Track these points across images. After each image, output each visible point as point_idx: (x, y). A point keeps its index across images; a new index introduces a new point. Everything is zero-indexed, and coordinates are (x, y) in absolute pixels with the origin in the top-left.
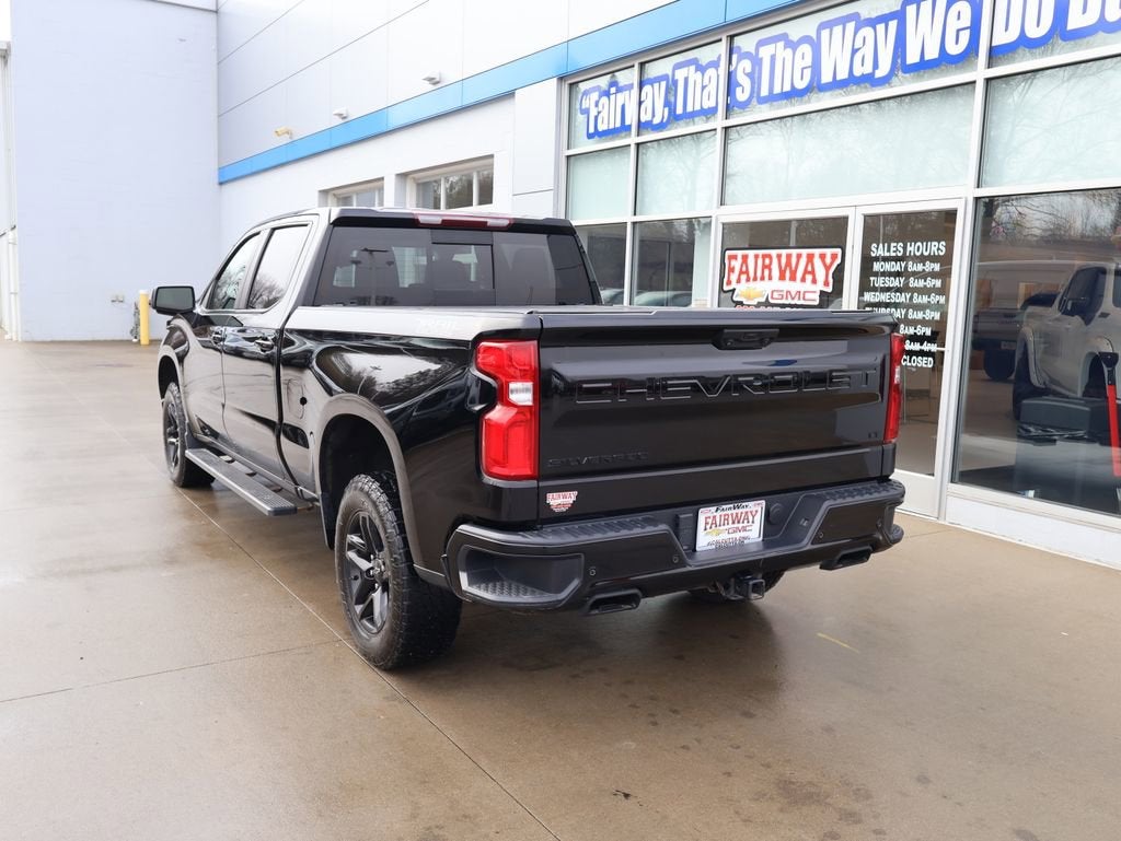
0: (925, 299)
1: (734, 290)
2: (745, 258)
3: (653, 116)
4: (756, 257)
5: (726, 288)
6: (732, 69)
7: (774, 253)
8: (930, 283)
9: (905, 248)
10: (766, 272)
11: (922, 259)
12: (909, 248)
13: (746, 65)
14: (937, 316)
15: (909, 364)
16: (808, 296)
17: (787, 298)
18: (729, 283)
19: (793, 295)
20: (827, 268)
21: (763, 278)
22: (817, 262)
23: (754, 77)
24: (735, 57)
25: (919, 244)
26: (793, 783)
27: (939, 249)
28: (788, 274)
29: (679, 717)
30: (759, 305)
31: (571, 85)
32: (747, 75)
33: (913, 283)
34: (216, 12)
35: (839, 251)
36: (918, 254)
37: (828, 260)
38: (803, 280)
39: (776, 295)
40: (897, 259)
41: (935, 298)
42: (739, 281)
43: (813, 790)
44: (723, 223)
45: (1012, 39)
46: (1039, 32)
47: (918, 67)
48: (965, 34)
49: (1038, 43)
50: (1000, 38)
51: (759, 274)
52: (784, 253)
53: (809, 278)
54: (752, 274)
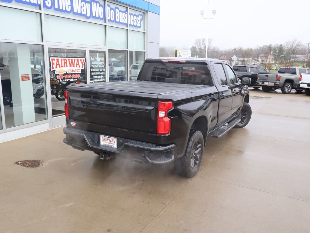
0: (102, 70)
1: (55, 70)
2: (58, 60)
4: (62, 60)
5: (52, 70)
7: (67, 59)
8: (102, 66)
10: (66, 64)
16: (78, 71)
17: (72, 72)
18: (53, 68)
19: (74, 71)
20: (82, 63)
22: (79, 61)
28: (72, 65)
30: (64, 75)
35: (84, 59)
37: (82, 61)
38: (76, 66)
39: (69, 71)
42: (56, 67)
44: (48, 48)
45: (109, 19)
46: (113, 19)
47: (95, 17)
48: (102, 14)
49: (113, 22)
50: (108, 18)
51: (63, 65)
52: (70, 59)
53: (78, 66)
54: (61, 65)
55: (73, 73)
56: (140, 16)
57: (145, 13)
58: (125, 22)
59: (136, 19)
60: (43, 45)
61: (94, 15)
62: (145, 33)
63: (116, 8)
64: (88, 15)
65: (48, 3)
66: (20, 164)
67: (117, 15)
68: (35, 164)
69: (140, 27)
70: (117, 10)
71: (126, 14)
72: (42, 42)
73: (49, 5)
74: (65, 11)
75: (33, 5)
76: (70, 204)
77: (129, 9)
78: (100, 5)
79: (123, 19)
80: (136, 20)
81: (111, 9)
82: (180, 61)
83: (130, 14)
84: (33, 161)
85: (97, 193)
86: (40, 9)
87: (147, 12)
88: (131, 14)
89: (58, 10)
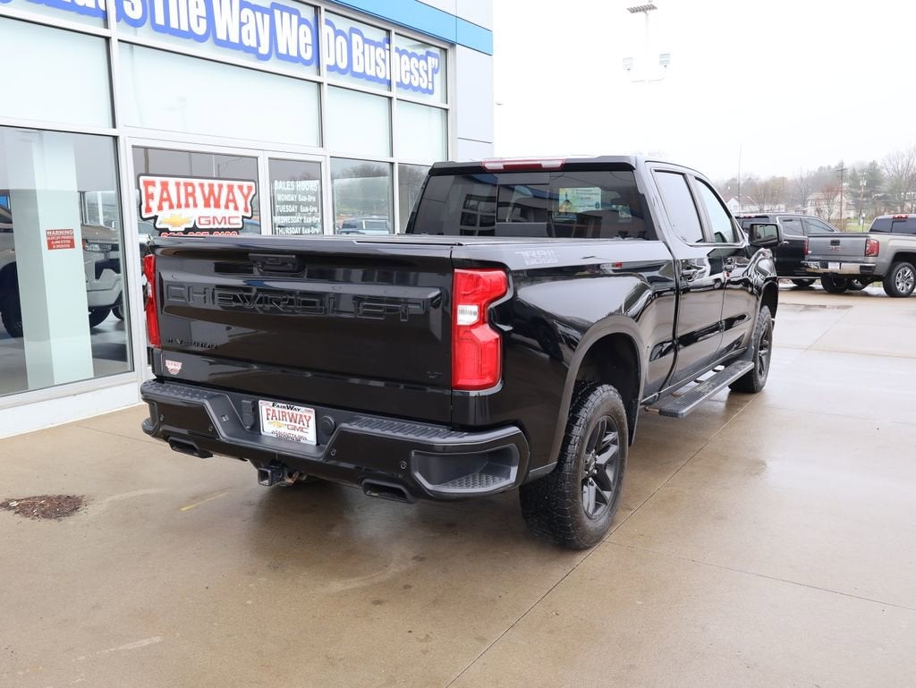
1: (155, 218)
2: (165, 186)
4: (178, 184)
5: (145, 215)
7: (196, 182)
8: (311, 209)
9: (295, 184)
10: (191, 200)
11: (305, 193)
12: (297, 185)
16: (232, 221)
17: (214, 223)
18: (149, 210)
19: (219, 220)
20: (246, 197)
21: (187, 205)
22: (236, 191)
28: (212, 202)
30: (187, 231)
33: (303, 209)
35: (252, 184)
37: (245, 191)
38: (227, 207)
39: (203, 221)
40: (291, 192)
42: (160, 208)
44: (133, 146)
45: (332, 63)
46: (343, 65)
47: (286, 58)
48: (310, 49)
49: (343, 72)
50: (326, 60)
51: (183, 201)
52: (206, 182)
53: (231, 205)
54: (175, 201)
55: (217, 226)
56: (429, 58)
57: (446, 50)
58: (381, 76)
59: (417, 66)
60: (116, 138)
61: (282, 50)
62: (447, 110)
63: (352, 30)
64: (264, 50)
65: (133, 9)
66: (14, 508)
67: (356, 53)
68: (61, 507)
69: (431, 92)
70: (356, 38)
71: (384, 49)
72: (114, 126)
73: (136, 14)
74: (189, 35)
75: (84, 10)
76: (146, 642)
77: (393, 36)
78: (302, 21)
79: (377, 64)
80: (418, 70)
81: (338, 33)
82: (545, 164)
83: (397, 50)
84: (59, 497)
85: (250, 602)
86: (106, 26)
87: (453, 45)
88: (401, 53)
89: (166, 29)
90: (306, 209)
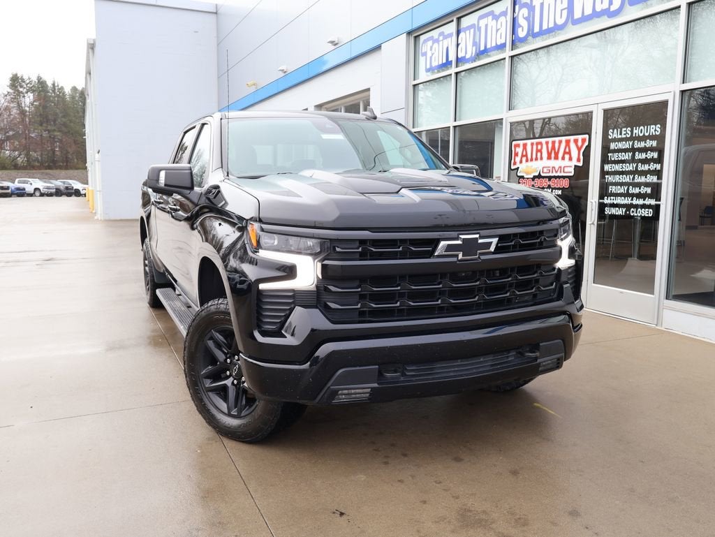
0: (646, 167)
1: (518, 168)
2: (525, 146)
3: (466, 53)
4: (532, 144)
5: (513, 167)
6: (516, 15)
7: (543, 141)
8: (651, 155)
9: (632, 131)
10: (539, 154)
11: (644, 138)
12: (635, 131)
13: (525, 12)
14: (654, 179)
15: (636, 215)
16: (566, 170)
17: (552, 172)
18: (515, 163)
19: (557, 169)
20: (579, 149)
22: (573, 145)
23: (530, 20)
24: (517, 7)
25: (642, 127)
26: (470, 511)
27: (655, 130)
28: (553, 155)
29: (406, 459)
30: (533, 179)
31: (415, 37)
32: (526, 18)
33: (638, 156)
34: (216, 13)
35: (587, 136)
36: (641, 135)
37: (580, 143)
38: (563, 158)
39: (545, 170)
40: (626, 139)
41: (653, 166)
42: (521, 162)
43: (484, 517)
44: (510, 123)
51: (534, 156)
52: (550, 140)
53: (567, 157)
55: (554, 174)
64: (616, 6)
74: (554, 29)
90: (643, 156)
